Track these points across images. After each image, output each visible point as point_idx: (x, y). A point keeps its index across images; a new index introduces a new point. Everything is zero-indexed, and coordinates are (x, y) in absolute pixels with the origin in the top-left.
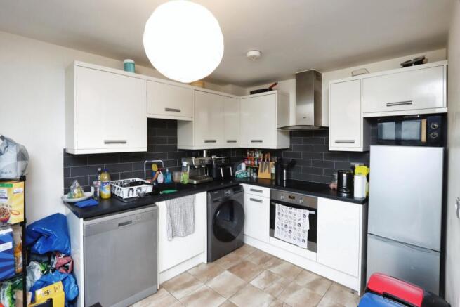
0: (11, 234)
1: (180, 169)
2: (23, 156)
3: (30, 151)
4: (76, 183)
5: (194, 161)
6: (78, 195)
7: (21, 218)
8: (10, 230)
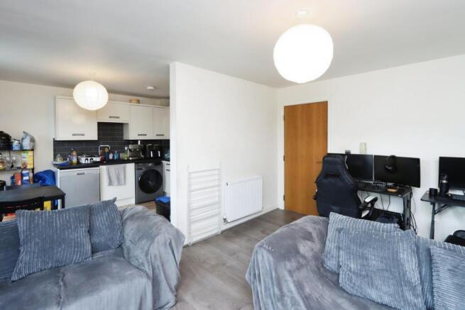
0: (28, 173)
1: (124, 151)
2: (33, 140)
3: (37, 139)
4: (59, 155)
5: (130, 147)
6: (59, 161)
7: (32, 167)
8: (27, 171)
